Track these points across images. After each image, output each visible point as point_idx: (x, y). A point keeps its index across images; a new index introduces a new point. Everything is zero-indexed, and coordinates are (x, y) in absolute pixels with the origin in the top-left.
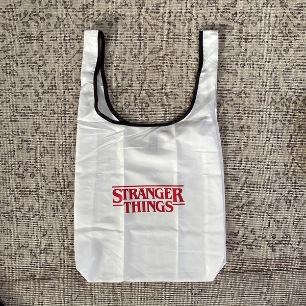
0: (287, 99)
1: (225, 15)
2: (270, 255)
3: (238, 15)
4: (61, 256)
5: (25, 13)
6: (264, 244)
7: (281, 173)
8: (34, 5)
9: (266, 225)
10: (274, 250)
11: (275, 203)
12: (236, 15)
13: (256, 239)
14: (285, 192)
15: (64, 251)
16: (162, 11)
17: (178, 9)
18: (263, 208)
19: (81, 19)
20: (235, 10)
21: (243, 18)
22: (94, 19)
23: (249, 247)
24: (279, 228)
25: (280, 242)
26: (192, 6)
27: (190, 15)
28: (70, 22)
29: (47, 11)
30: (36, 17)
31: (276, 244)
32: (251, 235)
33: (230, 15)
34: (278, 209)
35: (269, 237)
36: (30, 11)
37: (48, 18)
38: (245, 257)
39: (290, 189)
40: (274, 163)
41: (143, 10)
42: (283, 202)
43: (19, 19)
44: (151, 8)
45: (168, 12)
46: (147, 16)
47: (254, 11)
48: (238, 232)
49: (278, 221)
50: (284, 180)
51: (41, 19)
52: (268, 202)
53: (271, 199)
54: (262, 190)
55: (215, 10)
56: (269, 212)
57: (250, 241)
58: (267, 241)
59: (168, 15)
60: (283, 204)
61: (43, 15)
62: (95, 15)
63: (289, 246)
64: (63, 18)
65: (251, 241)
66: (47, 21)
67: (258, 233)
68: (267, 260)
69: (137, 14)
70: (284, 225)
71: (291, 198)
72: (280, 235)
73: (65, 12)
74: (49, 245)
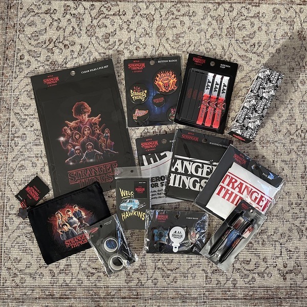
0: (302, 131)
1: (243, 46)
2: (281, 283)
3: (257, 46)
4: (79, 276)
5: (50, 40)
6: (275, 272)
7: (294, 203)
8: (59, 33)
9: (278, 254)
10: (285, 279)
11: (288, 233)
12: (255, 46)
13: (267, 267)
14: (297, 223)
15: (81, 272)
16: (182, 41)
17: (197, 40)
18: (275, 238)
19: (104, 48)
20: (253, 41)
21: (261, 49)
22: (116, 47)
23: (261, 275)
24: (290, 258)
25: (291, 271)
26: (212, 37)
27: (209, 45)
28: (93, 50)
29: (71, 39)
30: (61, 44)
31: (287, 273)
32: (262, 263)
33: (248, 47)
34: (290, 239)
35: (280, 266)
36: (54, 38)
37: (72, 45)
38: (256, 284)
39: (303, 219)
40: (288, 193)
41: (164, 40)
42: (295, 232)
43: (44, 46)
44: (171, 39)
45: (187, 42)
46: (167, 46)
47: (272, 43)
48: (250, 260)
49: (290, 251)
50: (297, 210)
51: (65, 46)
52: (281, 231)
53: (283, 229)
54: (275, 220)
55: (233, 41)
56: (281, 241)
57: (261, 269)
58: (279, 270)
59: (188, 45)
60: (295, 234)
61: (66, 42)
62: (118, 43)
63: (300, 275)
64: (86, 46)
65: (263, 270)
66: (71, 48)
67: (270, 261)
68: (278, 288)
69: (158, 43)
70: (295, 255)
71: (303, 229)
72: (291, 264)
73: (88, 40)
74: (68, 265)
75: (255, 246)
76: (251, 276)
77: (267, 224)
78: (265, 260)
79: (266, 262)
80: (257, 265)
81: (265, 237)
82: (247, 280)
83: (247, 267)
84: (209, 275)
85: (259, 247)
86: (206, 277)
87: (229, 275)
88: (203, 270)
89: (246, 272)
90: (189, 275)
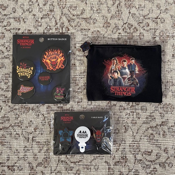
75: (157, 137)
76: (152, 167)
77: (168, 116)
78: (166, 150)
79: (167, 153)
80: (158, 156)
81: (165, 128)
82: (148, 171)
83: (148, 158)
84: (112, 166)
85: (160, 138)
86: (109, 168)
87: (131, 166)
88: (106, 162)
89: (147, 163)
90: (92, 167)
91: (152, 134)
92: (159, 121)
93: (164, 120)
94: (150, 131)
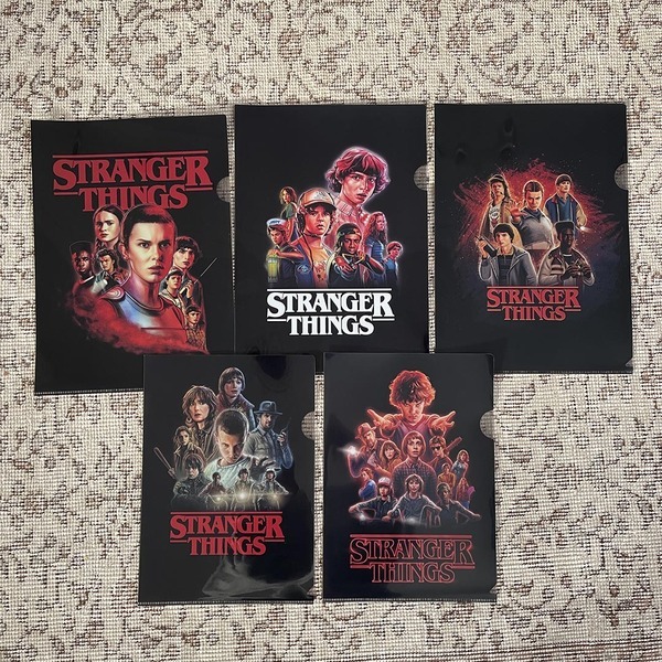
75: (542, 548)
76: (534, 622)
77: (568, 495)
78: (566, 580)
79: (568, 586)
80: (547, 595)
81: (563, 526)
82: (525, 632)
83: (524, 601)
84: (436, 625)
85: (552, 551)
86: (430, 630)
87: (483, 623)
88: (421, 614)
89: (522, 613)
90: (388, 629)
91: (531, 542)
92: (546, 508)
93: (558, 505)
94: (526, 534)
